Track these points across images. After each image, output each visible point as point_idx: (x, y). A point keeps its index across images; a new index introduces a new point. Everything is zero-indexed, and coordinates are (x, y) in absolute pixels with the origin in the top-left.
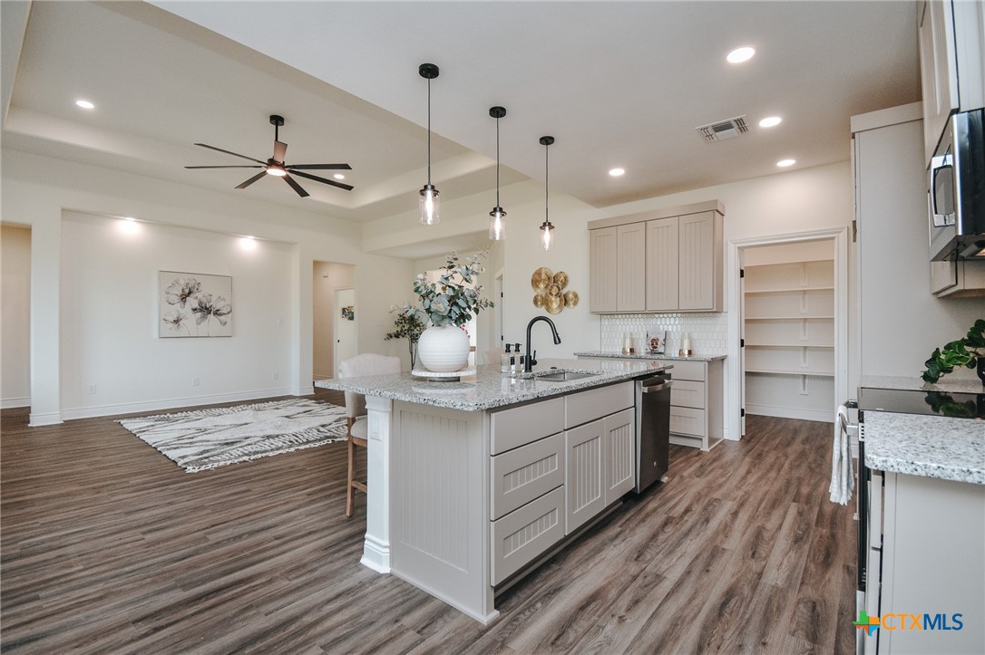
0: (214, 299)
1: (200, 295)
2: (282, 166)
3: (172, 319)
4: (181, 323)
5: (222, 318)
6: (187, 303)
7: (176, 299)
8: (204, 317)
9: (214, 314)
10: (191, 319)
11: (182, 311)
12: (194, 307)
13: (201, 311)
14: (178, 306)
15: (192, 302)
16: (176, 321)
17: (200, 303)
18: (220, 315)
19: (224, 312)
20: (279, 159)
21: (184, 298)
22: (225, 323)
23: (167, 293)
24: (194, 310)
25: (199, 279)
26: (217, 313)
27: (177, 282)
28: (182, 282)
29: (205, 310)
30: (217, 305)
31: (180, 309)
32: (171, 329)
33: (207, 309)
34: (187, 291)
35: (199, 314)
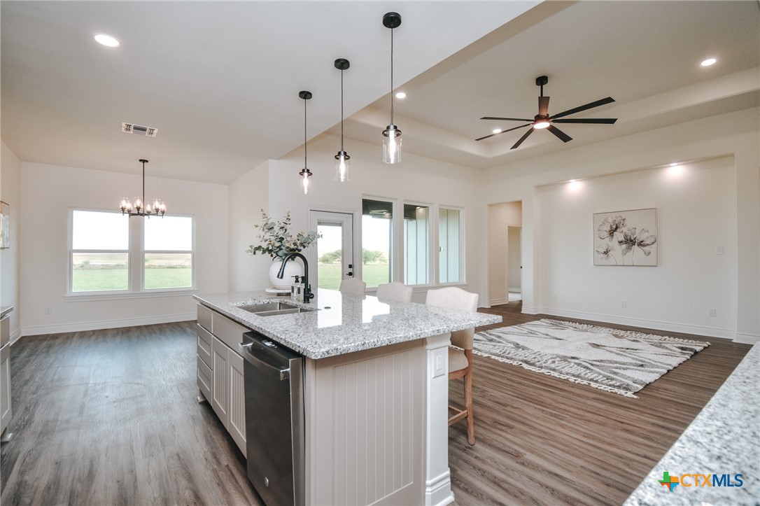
0: (638, 231)
1: (625, 229)
2: (547, 118)
3: (602, 251)
4: (610, 253)
5: (646, 248)
6: (615, 237)
7: (606, 234)
8: (629, 249)
9: (638, 245)
10: (618, 250)
11: (610, 244)
12: (620, 240)
13: (626, 243)
14: (607, 240)
15: (619, 236)
16: (606, 253)
17: (626, 236)
18: (644, 246)
19: (648, 242)
20: (544, 114)
21: (611, 233)
22: (650, 253)
23: (599, 230)
24: (620, 242)
25: (624, 215)
26: (641, 244)
27: (606, 221)
28: (610, 220)
29: (630, 242)
30: (640, 236)
31: (609, 242)
32: (602, 259)
33: (631, 241)
34: (614, 227)
35: (624, 246)
